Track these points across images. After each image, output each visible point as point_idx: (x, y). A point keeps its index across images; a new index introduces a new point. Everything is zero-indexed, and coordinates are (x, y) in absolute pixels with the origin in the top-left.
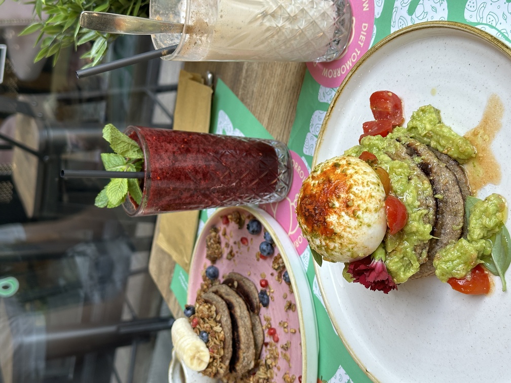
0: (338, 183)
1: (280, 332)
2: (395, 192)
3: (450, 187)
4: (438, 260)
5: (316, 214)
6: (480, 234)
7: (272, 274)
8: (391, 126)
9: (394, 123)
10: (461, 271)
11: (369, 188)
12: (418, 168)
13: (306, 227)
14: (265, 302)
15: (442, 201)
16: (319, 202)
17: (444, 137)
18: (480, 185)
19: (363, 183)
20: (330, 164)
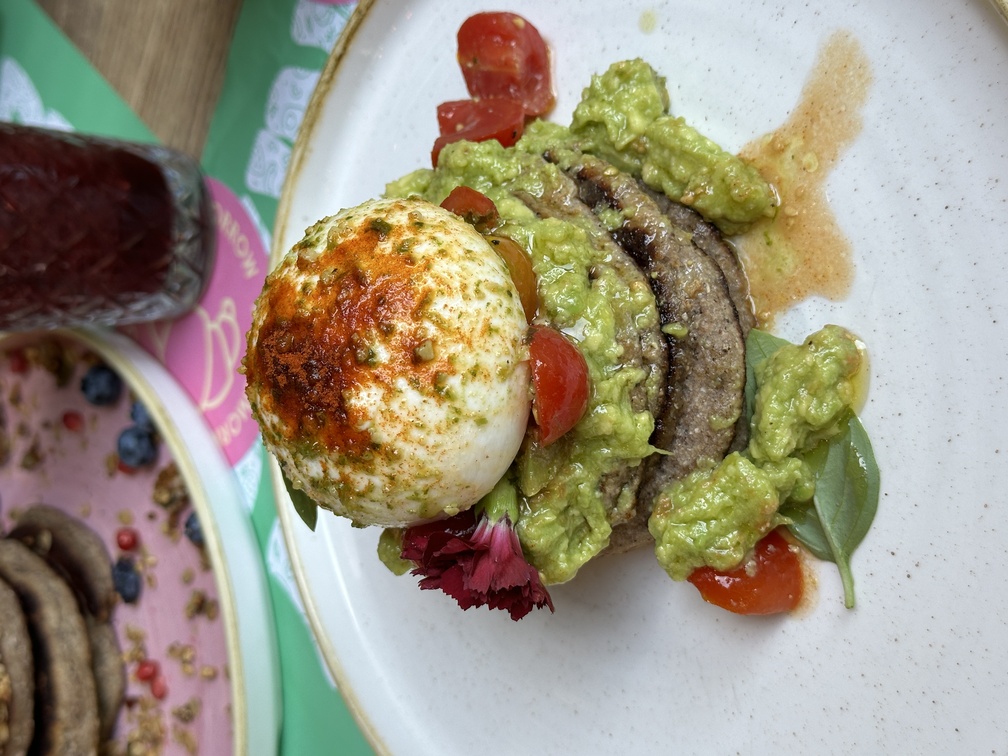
0: (387, 285)
1: (171, 673)
2: (552, 314)
3: (707, 302)
4: (666, 515)
5: (312, 384)
6: (789, 443)
7: (152, 517)
8: (521, 119)
9: (527, 110)
10: (730, 549)
11: (482, 305)
12: (613, 243)
13: (276, 419)
14: (129, 590)
15: (683, 343)
16: (323, 343)
17: (683, 155)
18: (785, 297)
19: (464, 287)
20: (358, 222)
